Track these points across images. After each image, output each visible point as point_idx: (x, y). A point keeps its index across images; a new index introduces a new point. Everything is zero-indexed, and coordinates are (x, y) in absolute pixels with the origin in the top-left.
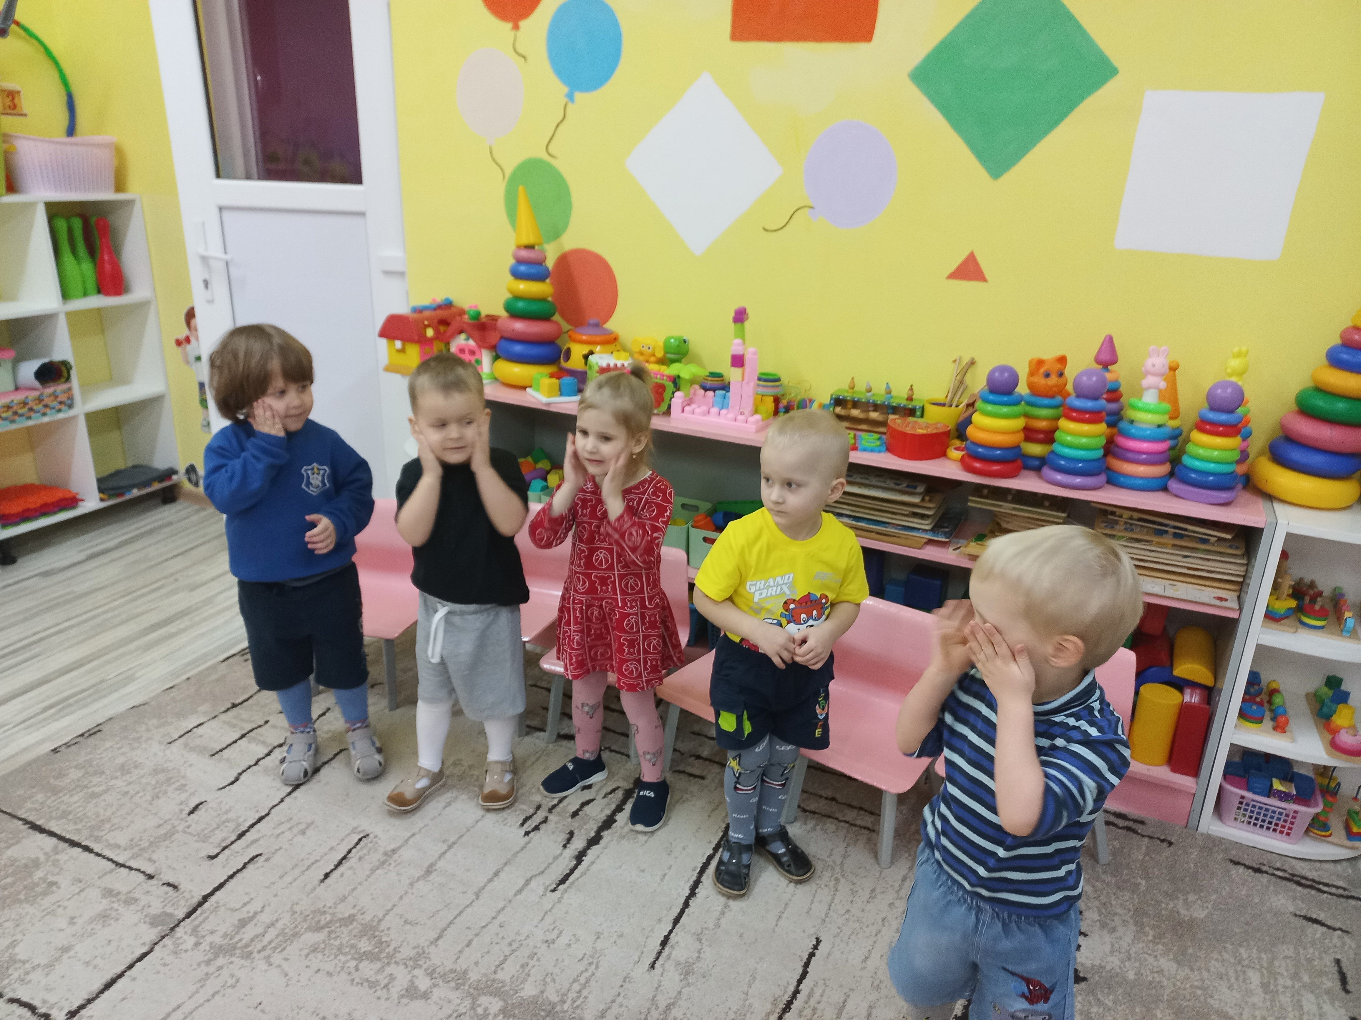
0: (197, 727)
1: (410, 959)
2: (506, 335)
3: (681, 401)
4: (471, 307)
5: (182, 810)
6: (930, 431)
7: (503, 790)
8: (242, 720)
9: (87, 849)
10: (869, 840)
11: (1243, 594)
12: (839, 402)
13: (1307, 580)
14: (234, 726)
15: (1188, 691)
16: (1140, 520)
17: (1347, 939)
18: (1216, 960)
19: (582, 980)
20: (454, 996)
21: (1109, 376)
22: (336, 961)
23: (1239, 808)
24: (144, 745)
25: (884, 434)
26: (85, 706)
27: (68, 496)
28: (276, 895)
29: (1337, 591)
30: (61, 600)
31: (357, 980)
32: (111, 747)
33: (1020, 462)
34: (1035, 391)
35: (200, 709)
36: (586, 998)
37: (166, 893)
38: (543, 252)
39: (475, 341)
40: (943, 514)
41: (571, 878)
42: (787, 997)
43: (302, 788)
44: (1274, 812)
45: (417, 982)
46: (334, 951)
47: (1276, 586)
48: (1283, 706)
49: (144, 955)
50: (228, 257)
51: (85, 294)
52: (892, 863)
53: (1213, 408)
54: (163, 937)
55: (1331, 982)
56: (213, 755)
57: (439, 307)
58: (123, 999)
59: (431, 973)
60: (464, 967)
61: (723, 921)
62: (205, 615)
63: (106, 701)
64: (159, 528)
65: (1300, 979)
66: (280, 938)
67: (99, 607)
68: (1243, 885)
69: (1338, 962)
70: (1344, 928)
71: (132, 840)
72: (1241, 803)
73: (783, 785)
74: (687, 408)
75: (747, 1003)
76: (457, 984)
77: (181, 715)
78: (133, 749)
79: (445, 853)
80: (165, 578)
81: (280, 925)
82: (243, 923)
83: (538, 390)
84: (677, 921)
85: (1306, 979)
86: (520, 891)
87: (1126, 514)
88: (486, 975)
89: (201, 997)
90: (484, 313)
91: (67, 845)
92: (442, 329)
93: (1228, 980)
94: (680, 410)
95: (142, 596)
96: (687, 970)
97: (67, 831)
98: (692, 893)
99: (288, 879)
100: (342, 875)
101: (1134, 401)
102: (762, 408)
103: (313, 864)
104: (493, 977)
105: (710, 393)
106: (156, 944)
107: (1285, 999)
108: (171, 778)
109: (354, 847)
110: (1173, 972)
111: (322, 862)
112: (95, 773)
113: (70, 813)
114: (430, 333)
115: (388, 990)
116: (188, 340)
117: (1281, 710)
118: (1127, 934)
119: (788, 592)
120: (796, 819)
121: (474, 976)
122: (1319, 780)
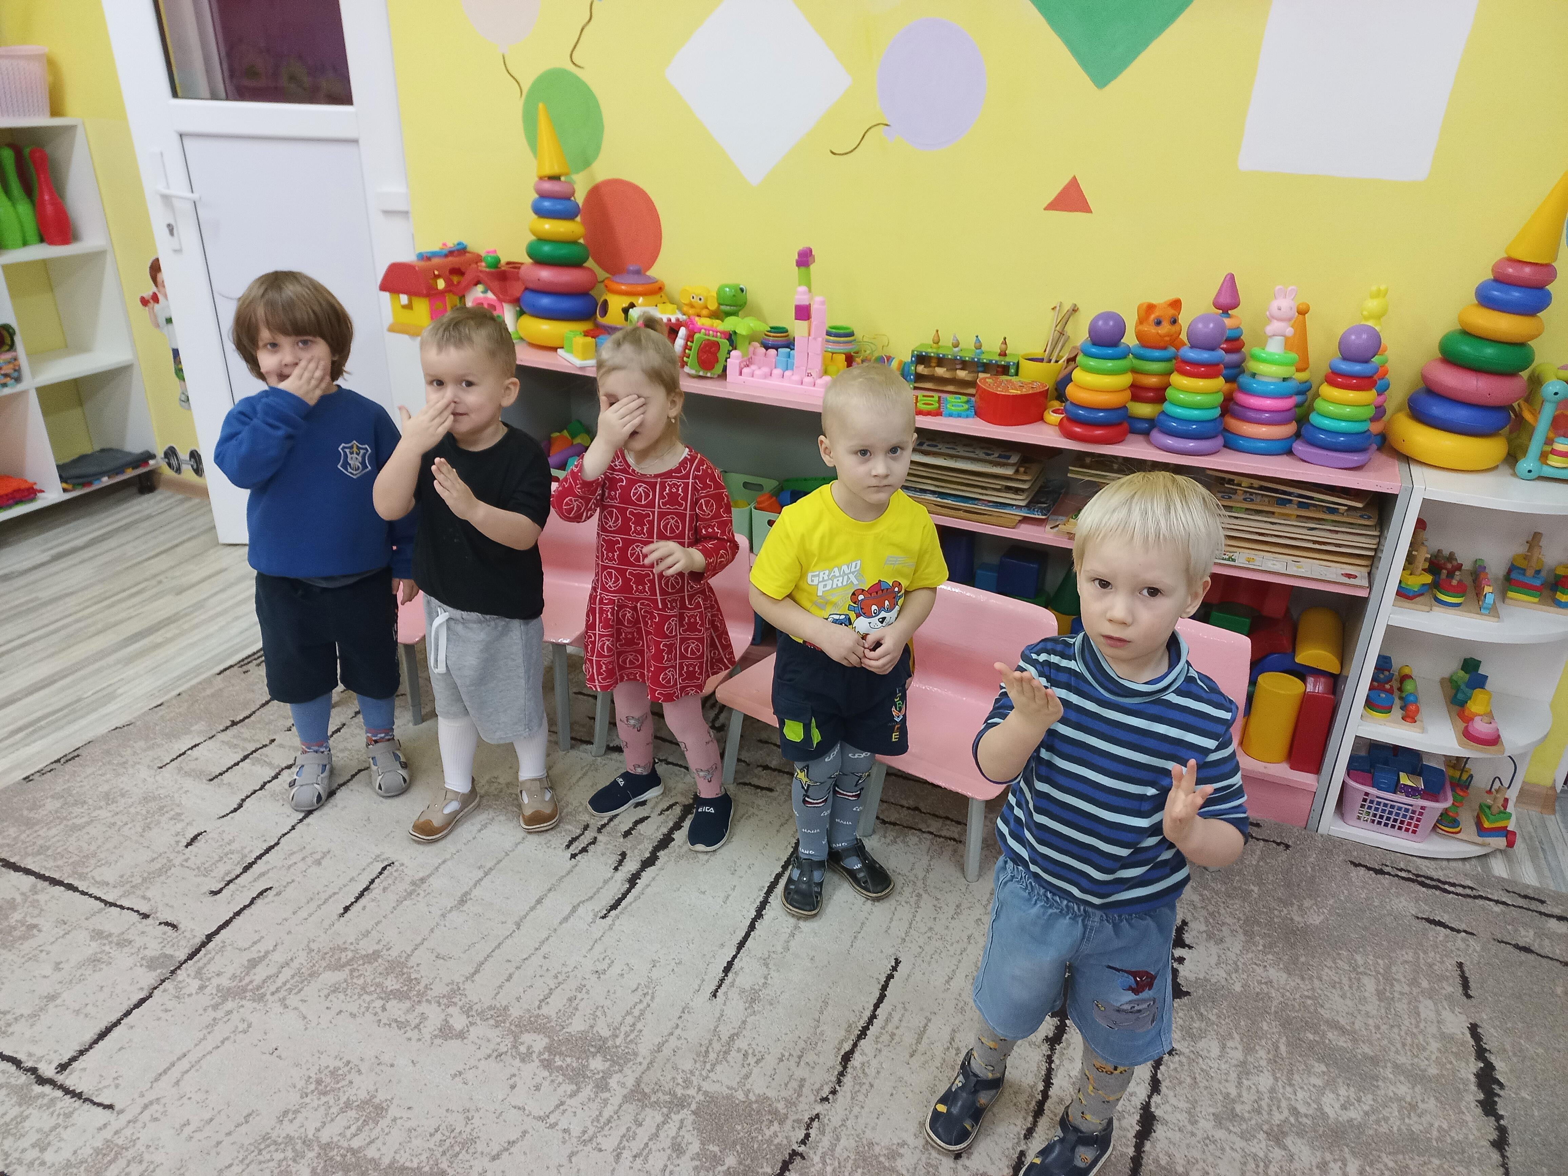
0: (191, 748)
1: (444, 996)
2: (531, 286)
3: (738, 362)
4: (488, 252)
5: (177, 842)
6: (1025, 391)
7: (547, 810)
8: (245, 740)
9: (70, 887)
10: (955, 851)
11: (1374, 570)
12: (921, 359)
13: (1446, 553)
14: (236, 746)
15: (1310, 680)
16: (1261, 488)
17: (1471, 941)
18: (1330, 968)
19: (636, 1012)
20: (494, 1034)
21: (1227, 322)
22: (361, 1001)
23: (1362, 806)
24: (131, 771)
25: (973, 395)
26: (61, 728)
27: (23, 486)
28: (289, 932)
29: (1479, 563)
30: (24, 608)
31: (384, 1021)
32: (93, 773)
33: (1126, 425)
34: (1144, 341)
35: (193, 729)
36: (641, 1031)
37: (164, 933)
38: (570, 184)
39: (494, 293)
40: (1041, 487)
41: (624, 903)
42: (862, 1023)
43: (316, 814)
44: (1400, 809)
45: (451, 1021)
46: (357, 991)
47: (1410, 559)
48: (1414, 694)
49: (142, 1001)
50: (195, 196)
51: (25, 244)
52: (980, 876)
53: (1346, 358)
54: (163, 981)
55: (1453, 988)
56: (211, 780)
57: (451, 253)
58: (120, 1050)
59: (467, 1011)
60: (504, 1003)
61: (792, 944)
62: (196, 621)
63: (83, 722)
64: (136, 522)
65: (1419, 985)
66: (297, 978)
67: (70, 615)
68: (1363, 887)
69: (1460, 965)
70: (1469, 930)
71: (122, 877)
72: (1365, 800)
73: (858, 796)
74: (745, 370)
75: (818, 1031)
76: (497, 1022)
77: (173, 735)
78: (118, 775)
79: (481, 880)
80: (146, 580)
81: (295, 964)
82: (253, 963)
83: (570, 351)
84: (741, 945)
85: (1425, 984)
86: (566, 919)
87: (1246, 482)
88: (529, 1011)
89: (209, 1044)
90: (503, 261)
91: (47, 883)
92: (455, 279)
93: (1341, 988)
94: (738, 373)
95: (120, 601)
96: (753, 998)
97: (46, 868)
98: (759, 915)
99: (303, 914)
100: (364, 908)
101: (1256, 351)
102: (832, 368)
103: (330, 897)
104: (538, 1011)
105: (772, 352)
106: (155, 988)
107: (1401, 1006)
108: (164, 806)
109: (378, 877)
110: (1282, 982)
111: (341, 894)
112: (76, 803)
113: (48, 848)
114: (441, 284)
115: (420, 1030)
116: (155, 298)
117: (1412, 698)
118: (1235, 944)
119: (856, 582)
120: (874, 832)
121: (515, 1012)
122: (1451, 772)
